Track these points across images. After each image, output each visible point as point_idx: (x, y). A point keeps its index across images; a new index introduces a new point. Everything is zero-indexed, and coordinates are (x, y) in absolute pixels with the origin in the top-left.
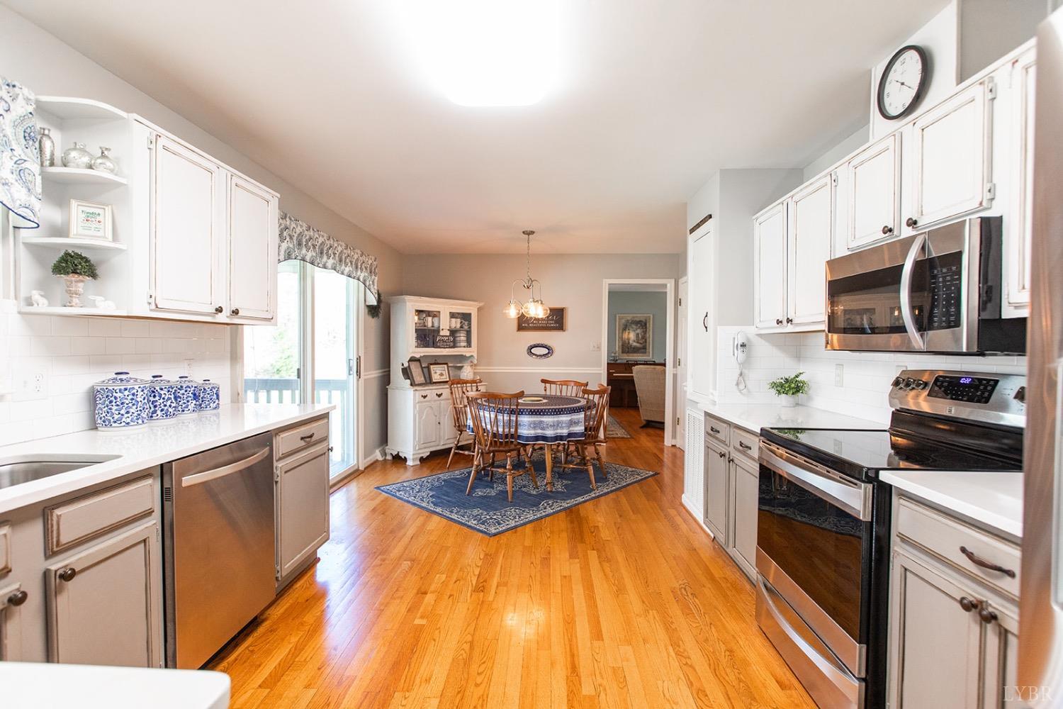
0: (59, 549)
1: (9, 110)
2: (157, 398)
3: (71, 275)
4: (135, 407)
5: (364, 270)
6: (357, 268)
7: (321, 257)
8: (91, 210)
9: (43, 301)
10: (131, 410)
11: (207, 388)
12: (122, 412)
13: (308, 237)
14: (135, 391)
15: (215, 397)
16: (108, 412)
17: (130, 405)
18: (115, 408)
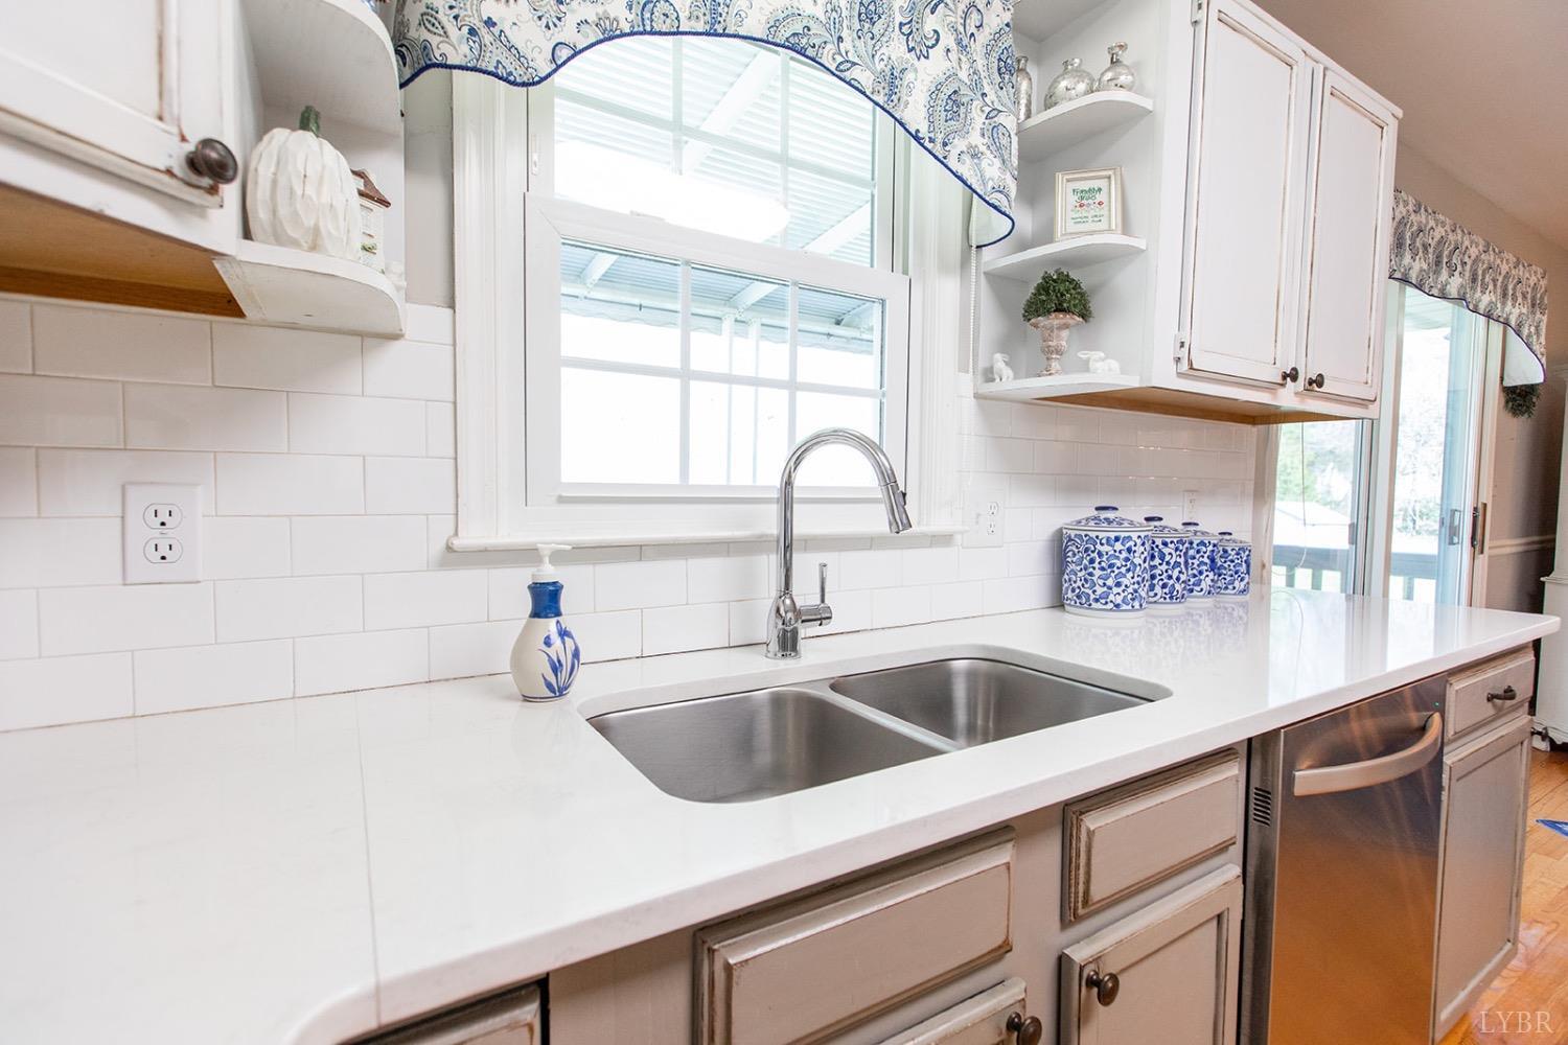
0: (1087, 910)
1: (981, 25)
2: (1157, 561)
3: (1053, 315)
4: (1130, 574)
5: (1520, 300)
6: (1505, 295)
7: (1437, 273)
8: (1085, 185)
9: (1007, 372)
10: (1125, 581)
11: (1229, 549)
12: (1110, 582)
13: (1415, 228)
14: (1131, 543)
15: (1243, 568)
16: (1086, 580)
17: (1123, 570)
18: (1098, 573)
